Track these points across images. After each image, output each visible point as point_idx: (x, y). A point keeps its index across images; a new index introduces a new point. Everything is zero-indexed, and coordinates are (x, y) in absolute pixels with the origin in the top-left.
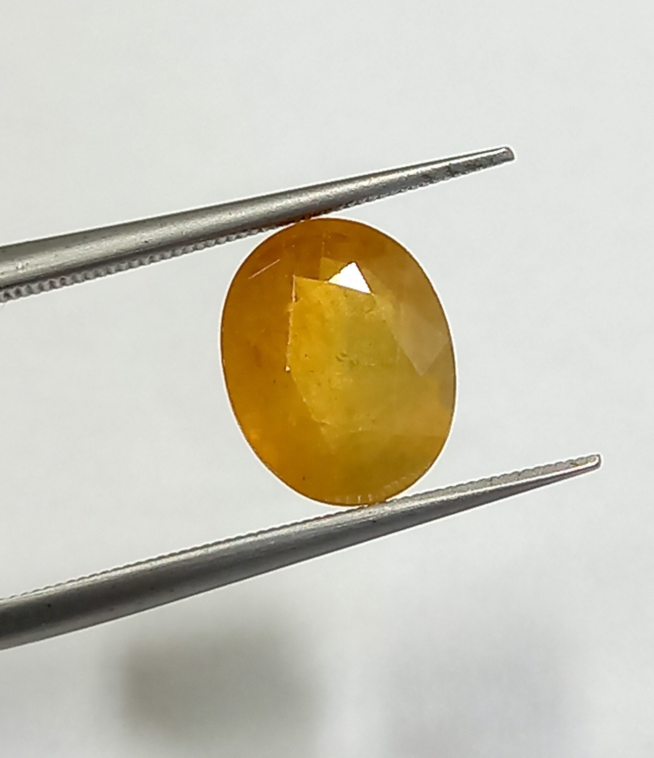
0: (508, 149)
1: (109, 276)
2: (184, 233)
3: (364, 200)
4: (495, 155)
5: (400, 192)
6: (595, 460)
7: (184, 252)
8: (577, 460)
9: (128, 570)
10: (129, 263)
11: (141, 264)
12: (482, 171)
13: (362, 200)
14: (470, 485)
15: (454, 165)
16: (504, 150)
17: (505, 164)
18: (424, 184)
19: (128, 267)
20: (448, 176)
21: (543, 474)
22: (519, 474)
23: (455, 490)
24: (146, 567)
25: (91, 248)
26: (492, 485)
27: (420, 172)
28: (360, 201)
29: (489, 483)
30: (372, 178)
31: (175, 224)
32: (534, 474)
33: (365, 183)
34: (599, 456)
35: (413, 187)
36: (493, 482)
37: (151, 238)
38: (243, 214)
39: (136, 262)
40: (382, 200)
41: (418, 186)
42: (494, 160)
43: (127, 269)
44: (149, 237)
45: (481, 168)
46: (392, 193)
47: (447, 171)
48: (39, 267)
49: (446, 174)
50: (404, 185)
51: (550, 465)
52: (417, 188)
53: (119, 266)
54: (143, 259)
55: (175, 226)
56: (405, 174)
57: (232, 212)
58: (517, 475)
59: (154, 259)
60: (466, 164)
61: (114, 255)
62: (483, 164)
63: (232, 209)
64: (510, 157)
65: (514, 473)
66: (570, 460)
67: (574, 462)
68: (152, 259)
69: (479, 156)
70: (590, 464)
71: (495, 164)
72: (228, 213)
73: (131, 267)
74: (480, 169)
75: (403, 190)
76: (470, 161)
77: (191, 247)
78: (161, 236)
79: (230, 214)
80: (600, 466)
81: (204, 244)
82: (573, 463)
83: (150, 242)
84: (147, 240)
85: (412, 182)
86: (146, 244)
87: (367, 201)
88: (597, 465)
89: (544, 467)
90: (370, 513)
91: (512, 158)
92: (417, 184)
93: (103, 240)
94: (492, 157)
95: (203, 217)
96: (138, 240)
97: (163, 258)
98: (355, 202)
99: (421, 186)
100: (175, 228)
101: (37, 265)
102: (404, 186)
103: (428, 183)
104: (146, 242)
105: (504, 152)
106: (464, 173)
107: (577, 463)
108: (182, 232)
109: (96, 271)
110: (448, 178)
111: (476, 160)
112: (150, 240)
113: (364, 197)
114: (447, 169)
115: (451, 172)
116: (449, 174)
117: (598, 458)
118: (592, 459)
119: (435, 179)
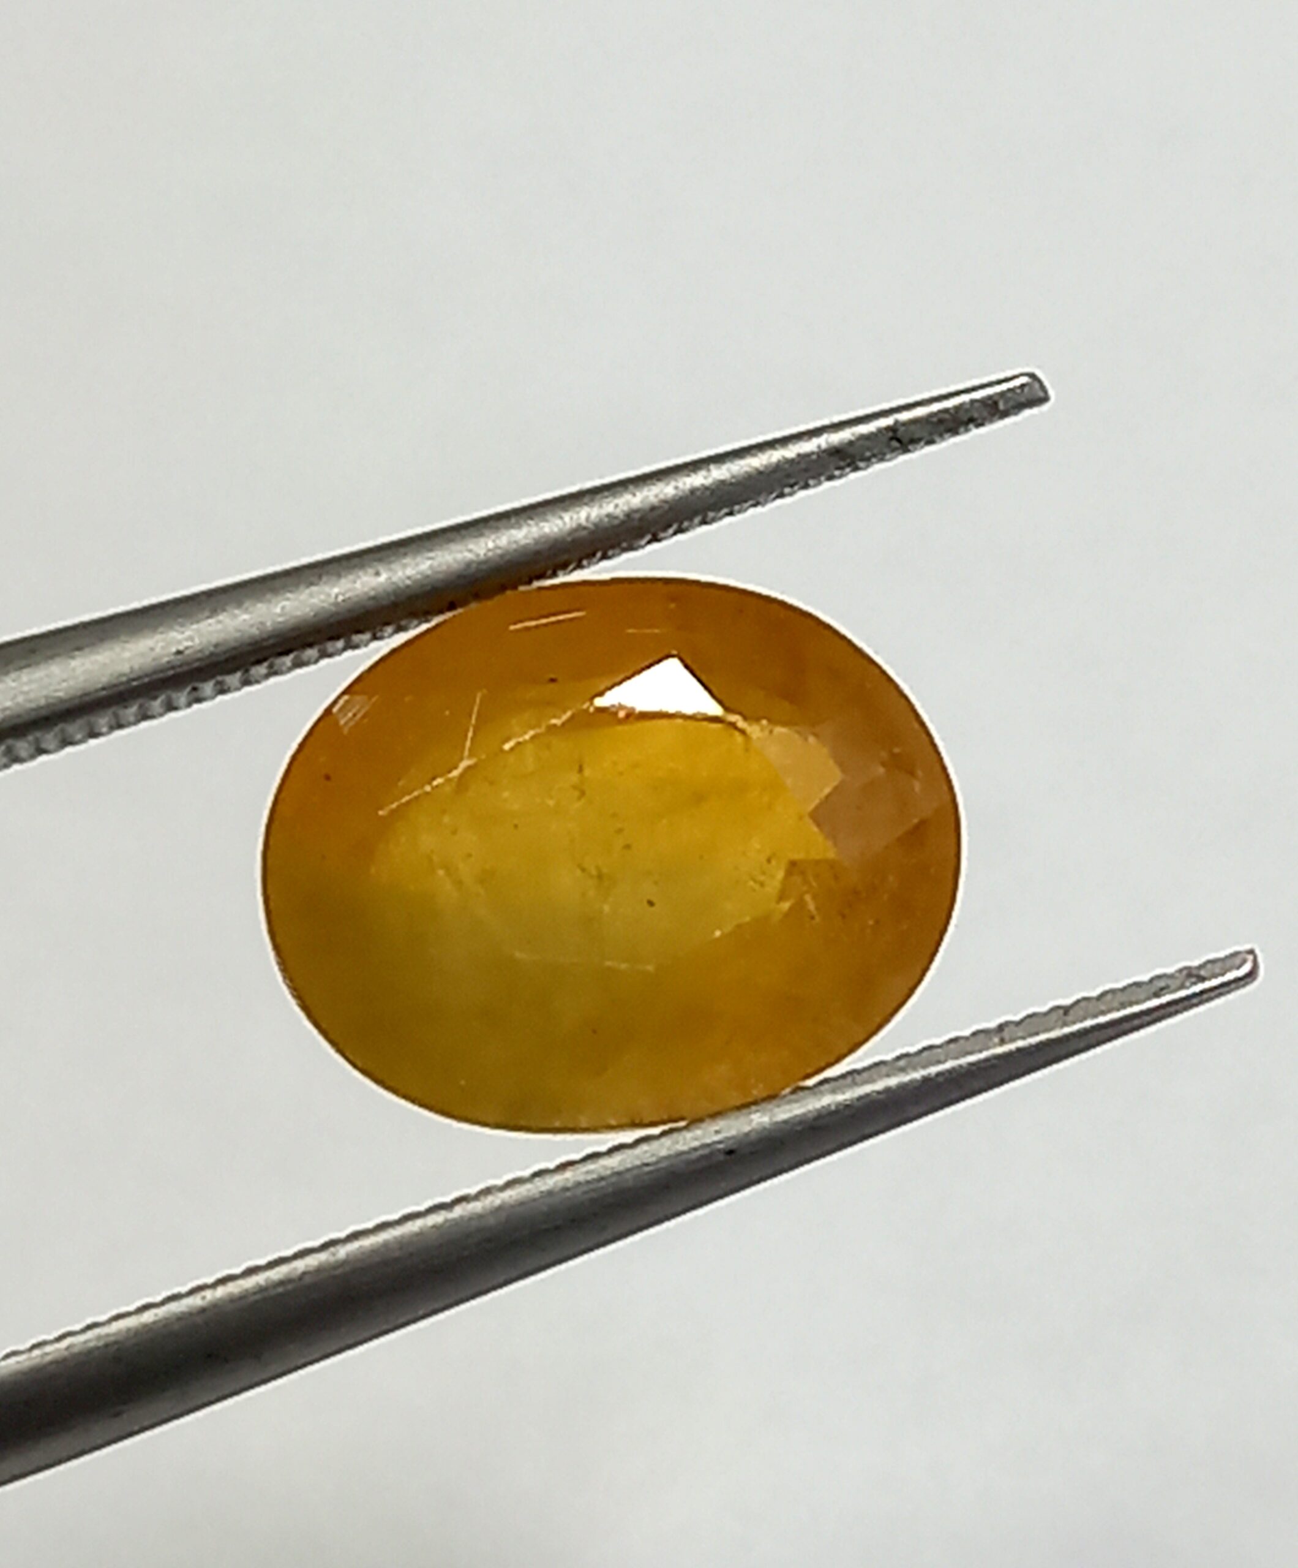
0: (1032, 376)
1: (93, 742)
3: (697, 520)
4: (1002, 394)
5: (781, 495)
6: (1244, 961)
7: (272, 670)
8: (1201, 967)
10: (141, 706)
11: (171, 707)
12: (975, 432)
13: (691, 519)
14: (952, 1046)
15: (905, 424)
16: (1024, 380)
17: (1027, 413)
18: (837, 473)
19: (139, 717)
20: (893, 450)
22: (1066, 1010)
23: (916, 1059)
25: (47, 676)
26: (1002, 1042)
27: (824, 446)
28: (686, 524)
30: (712, 467)
31: (247, 604)
32: (1103, 1008)
33: (697, 480)
34: (1251, 952)
35: (811, 482)
36: (1006, 1034)
37: (189, 643)
38: (410, 572)
39: (157, 705)
40: (738, 518)
41: (823, 478)
42: (1001, 406)
43: (137, 722)
44: (187, 639)
45: (971, 426)
46: (761, 500)
47: (892, 439)
49: (889, 446)
50: (788, 476)
51: (1137, 984)
52: (820, 483)
53: (116, 715)
54: (174, 695)
55: (246, 611)
56: (791, 452)
57: (381, 568)
59: (199, 694)
60: (935, 419)
61: (103, 689)
62: (976, 415)
63: (380, 560)
64: (1041, 394)
66: (1186, 968)
67: (1195, 972)
68: (195, 694)
69: (965, 398)
70: (1230, 976)
71: (1005, 414)
72: (371, 571)
73: (146, 717)
74: (967, 430)
75: (787, 490)
76: (946, 411)
77: (288, 660)
78: (214, 639)
79: (378, 574)
80: (1257, 973)
81: (319, 651)
82: (1193, 975)
83: (187, 652)
84: (181, 648)
85: (806, 470)
86: (180, 657)
87: (704, 522)
88: (1251, 975)
90: (717, 1132)
91: (1045, 399)
92: (820, 475)
93: (77, 653)
94: (996, 398)
95: (312, 584)
96: (158, 650)
97: (223, 691)
98: (675, 527)
99: (831, 478)
100: (246, 617)
102: (792, 481)
103: (848, 470)
104: (179, 652)
105: (1023, 386)
106: (930, 442)
107: (1203, 973)
109: (63, 731)
110: (894, 454)
111: (958, 408)
112: (187, 648)
113: (695, 513)
114: (890, 434)
115: (899, 440)
116: (895, 444)
117: (1250, 957)
118: (1237, 961)
119: (862, 460)
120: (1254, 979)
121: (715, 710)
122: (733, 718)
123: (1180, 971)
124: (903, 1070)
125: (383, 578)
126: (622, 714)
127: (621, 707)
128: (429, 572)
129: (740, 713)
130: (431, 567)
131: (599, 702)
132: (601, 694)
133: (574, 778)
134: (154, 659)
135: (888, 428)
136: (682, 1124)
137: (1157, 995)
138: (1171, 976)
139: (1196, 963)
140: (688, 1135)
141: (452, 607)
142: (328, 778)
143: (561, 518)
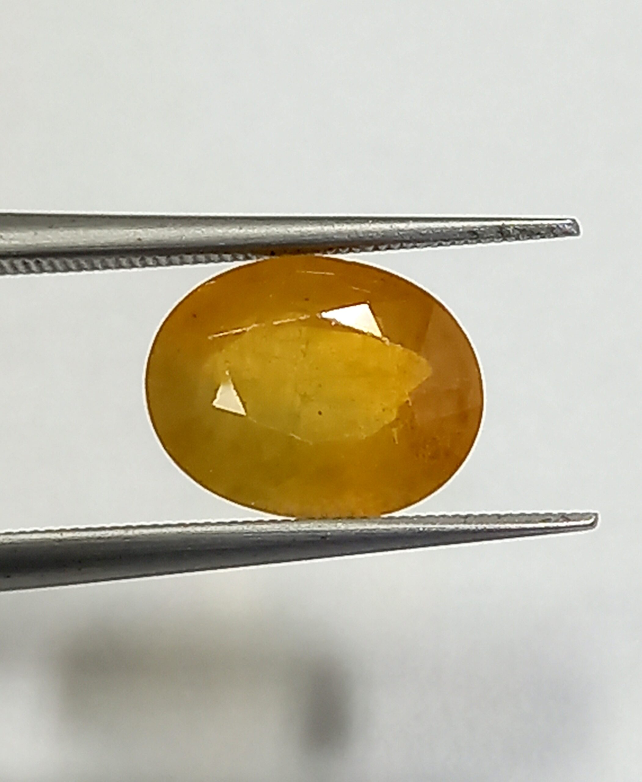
0: (574, 220)
2: (184, 238)
6: (591, 518)
8: (571, 514)
9: (35, 536)
14: (442, 518)
15: (507, 227)
16: (569, 221)
18: (469, 241)
20: (498, 238)
21: (528, 522)
22: (499, 516)
23: (422, 520)
24: (55, 537)
25: (76, 234)
26: (465, 523)
29: (463, 520)
30: (411, 222)
34: (596, 515)
35: (456, 243)
36: (468, 520)
37: (146, 237)
38: (256, 231)
39: (125, 262)
41: (463, 242)
42: (556, 231)
44: (145, 235)
46: (431, 244)
47: (499, 232)
48: (13, 242)
49: (497, 235)
50: (446, 236)
51: (537, 515)
52: (460, 244)
54: (134, 259)
55: (176, 230)
56: (450, 225)
57: (244, 227)
58: (496, 517)
59: (146, 262)
60: (522, 228)
61: (101, 247)
62: (543, 232)
63: (244, 223)
64: (575, 231)
65: (493, 515)
66: (563, 513)
67: (566, 516)
68: (144, 262)
70: (582, 523)
71: (556, 236)
72: (238, 227)
74: (537, 238)
75: (443, 242)
76: (527, 226)
77: (190, 257)
80: (596, 526)
81: (206, 258)
82: (565, 517)
83: (144, 241)
84: (141, 238)
87: (400, 248)
88: (593, 525)
89: (529, 515)
90: (320, 526)
91: (578, 234)
92: (461, 240)
94: (554, 226)
95: (210, 225)
96: (130, 236)
97: (158, 264)
98: (387, 246)
99: (466, 243)
100: (176, 232)
101: (11, 239)
102: (448, 240)
104: (139, 239)
105: (569, 224)
106: (518, 239)
107: (570, 517)
108: (182, 237)
110: (499, 240)
111: (536, 226)
112: (144, 239)
114: (499, 230)
115: (502, 234)
116: (500, 235)
117: (594, 517)
118: (588, 516)
119: (483, 238)
120: (594, 527)
121: (378, 334)
122: (385, 339)
123: (559, 514)
124: (415, 523)
125: (242, 231)
126: (333, 323)
127: (334, 320)
128: (265, 235)
129: (389, 338)
130: (266, 232)
131: (325, 315)
132: (326, 311)
133: (303, 346)
134: (128, 239)
135: (498, 226)
136: (293, 519)
137: (544, 521)
138: (555, 515)
139: (568, 512)
140: (296, 525)
141: (273, 254)
142: (195, 316)
143: (333, 226)
